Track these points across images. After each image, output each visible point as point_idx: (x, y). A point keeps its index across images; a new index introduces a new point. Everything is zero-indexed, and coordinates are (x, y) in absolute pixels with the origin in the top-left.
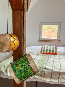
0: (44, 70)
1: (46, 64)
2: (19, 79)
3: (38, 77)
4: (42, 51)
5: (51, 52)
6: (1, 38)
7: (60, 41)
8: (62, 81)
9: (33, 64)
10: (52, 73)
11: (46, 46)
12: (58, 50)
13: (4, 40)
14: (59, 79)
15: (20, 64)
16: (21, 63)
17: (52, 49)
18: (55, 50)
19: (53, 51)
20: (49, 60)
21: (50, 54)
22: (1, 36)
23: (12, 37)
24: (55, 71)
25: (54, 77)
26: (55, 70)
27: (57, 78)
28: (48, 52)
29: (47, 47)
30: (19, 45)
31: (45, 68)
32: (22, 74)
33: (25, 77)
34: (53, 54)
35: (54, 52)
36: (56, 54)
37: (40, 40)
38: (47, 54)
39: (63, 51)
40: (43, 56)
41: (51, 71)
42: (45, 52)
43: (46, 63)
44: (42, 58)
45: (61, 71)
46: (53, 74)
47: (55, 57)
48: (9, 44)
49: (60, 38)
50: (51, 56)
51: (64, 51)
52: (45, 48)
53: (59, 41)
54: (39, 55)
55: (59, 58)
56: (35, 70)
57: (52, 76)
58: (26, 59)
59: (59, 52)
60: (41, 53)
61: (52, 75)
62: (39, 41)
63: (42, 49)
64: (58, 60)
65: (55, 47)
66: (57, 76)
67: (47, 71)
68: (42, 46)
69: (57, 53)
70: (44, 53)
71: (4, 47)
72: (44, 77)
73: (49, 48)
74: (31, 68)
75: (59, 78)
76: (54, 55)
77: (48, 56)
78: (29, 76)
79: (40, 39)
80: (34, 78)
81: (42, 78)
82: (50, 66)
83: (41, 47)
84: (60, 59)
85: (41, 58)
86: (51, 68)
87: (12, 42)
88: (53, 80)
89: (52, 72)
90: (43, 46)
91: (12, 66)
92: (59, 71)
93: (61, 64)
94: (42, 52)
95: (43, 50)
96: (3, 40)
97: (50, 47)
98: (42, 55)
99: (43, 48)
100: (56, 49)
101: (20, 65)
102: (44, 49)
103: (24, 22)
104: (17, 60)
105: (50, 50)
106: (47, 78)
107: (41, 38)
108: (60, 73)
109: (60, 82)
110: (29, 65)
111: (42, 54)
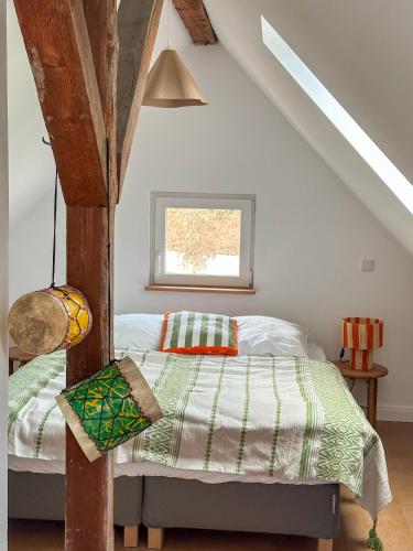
0: (176, 423)
1: (186, 399)
2: (97, 441)
3: (151, 456)
4: (163, 339)
5: (210, 343)
6: (36, 307)
7: (251, 286)
8: (251, 468)
9: (143, 392)
10: (210, 435)
11: (185, 314)
12: (242, 335)
13: (47, 312)
14: (240, 458)
15: (99, 392)
16: (101, 389)
17: (212, 330)
18: (225, 333)
19: (218, 337)
20: (198, 381)
21: (202, 351)
22: (36, 299)
23: (70, 302)
24: (222, 428)
25: (221, 451)
26: (224, 421)
27: (234, 453)
28: (196, 343)
29: (191, 320)
30: (90, 326)
31: (182, 417)
32: (107, 424)
33: (116, 437)
34: (217, 351)
35: (225, 344)
36: (230, 352)
37: (155, 285)
38: (189, 351)
39: (265, 337)
40: (170, 366)
41: (205, 428)
42: (181, 344)
43: (183, 393)
44: (168, 371)
45: (250, 426)
46: (214, 440)
47: (226, 368)
48: (63, 325)
49: (252, 270)
50: (208, 362)
51: (269, 336)
52: (177, 322)
53: (249, 288)
54: (153, 359)
55: (244, 369)
56: (149, 412)
57: (213, 447)
58: (119, 376)
59: (245, 342)
60: (160, 348)
61: (209, 443)
62: (147, 289)
63: (164, 330)
64: (239, 381)
65: (226, 318)
66: (232, 446)
67: (191, 430)
68: (166, 317)
69: (239, 348)
70: (174, 349)
71: (46, 337)
72: (176, 454)
73: (201, 322)
74: (136, 403)
75: (241, 456)
76: (222, 359)
77: (193, 361)
78: (129, 432)
79: (152, 276)
80: (133, 460)
81: (169, 460)
82: (204, 407)
83: (161, 318)
84: (248, 373)
85: (162, 373)
86: (205, 414)
87: (72, 319)
88: (214, 467)
89: (211, 429)
90: (172, 316)
91: (71, 400)
92: (240, 424)
93: (248, 397)
94: (167, 346)
95: (169, 333)
96: (43, 313)
97: (205, 319)
98: (168, 360)
99: (171, 324)
100: (233, 326)
101: (100, 396)
102: (176, 329)
103: (109, 246)
104: (87, 380)
105: (204, 336)
106: (189, 456)
107: (158, 273)
108: (243, 435)
109: (246, 471)
110: (130, 396)
111: (166, 355)
